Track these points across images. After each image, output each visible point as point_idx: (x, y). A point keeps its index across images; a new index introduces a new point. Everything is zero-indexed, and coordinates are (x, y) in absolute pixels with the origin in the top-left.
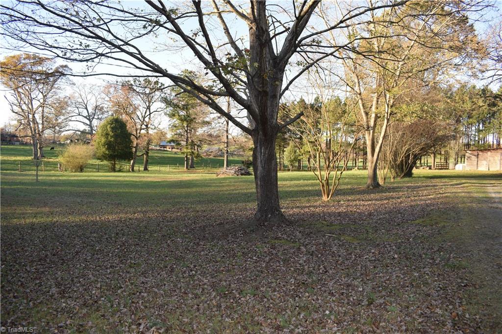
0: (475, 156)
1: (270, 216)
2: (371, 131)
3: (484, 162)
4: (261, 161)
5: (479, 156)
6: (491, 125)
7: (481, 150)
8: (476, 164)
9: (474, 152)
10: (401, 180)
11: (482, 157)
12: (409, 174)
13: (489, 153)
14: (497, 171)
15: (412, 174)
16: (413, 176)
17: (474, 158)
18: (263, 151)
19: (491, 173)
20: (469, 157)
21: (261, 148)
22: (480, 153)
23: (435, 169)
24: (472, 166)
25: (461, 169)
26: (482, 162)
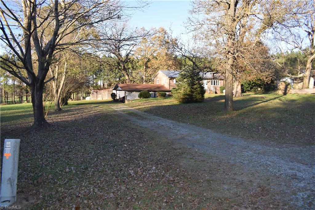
0: (96, 92)
1: (43, 123)
2: (56, 81)
3: (100, 96)
4: (37, 98)
5: (98, 92)
6: (100, 76)
7: (98, 89)
8: (96, 96)
9: (95, 90)
10: (64, 107)
11: (99, 93)
12: (67, 104)
13: (102, 91)
14: (107, 100)
15: (68, 103)
16: (68, 104)
17: (95, 93)
18: (38, 94)
19: (104, 101)
20: (93, 93)
21: (37, 93)
22: (98, 91)
23: (75, 100)
24: (94, 98)
25: (89, 99)
26: (99, 95)
